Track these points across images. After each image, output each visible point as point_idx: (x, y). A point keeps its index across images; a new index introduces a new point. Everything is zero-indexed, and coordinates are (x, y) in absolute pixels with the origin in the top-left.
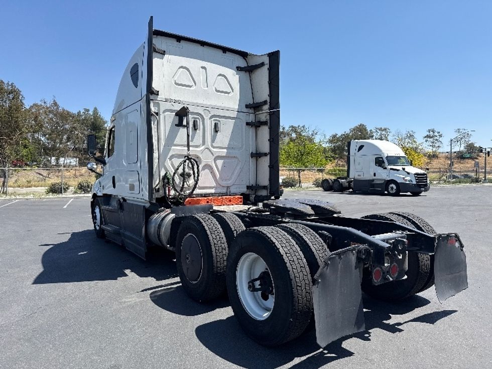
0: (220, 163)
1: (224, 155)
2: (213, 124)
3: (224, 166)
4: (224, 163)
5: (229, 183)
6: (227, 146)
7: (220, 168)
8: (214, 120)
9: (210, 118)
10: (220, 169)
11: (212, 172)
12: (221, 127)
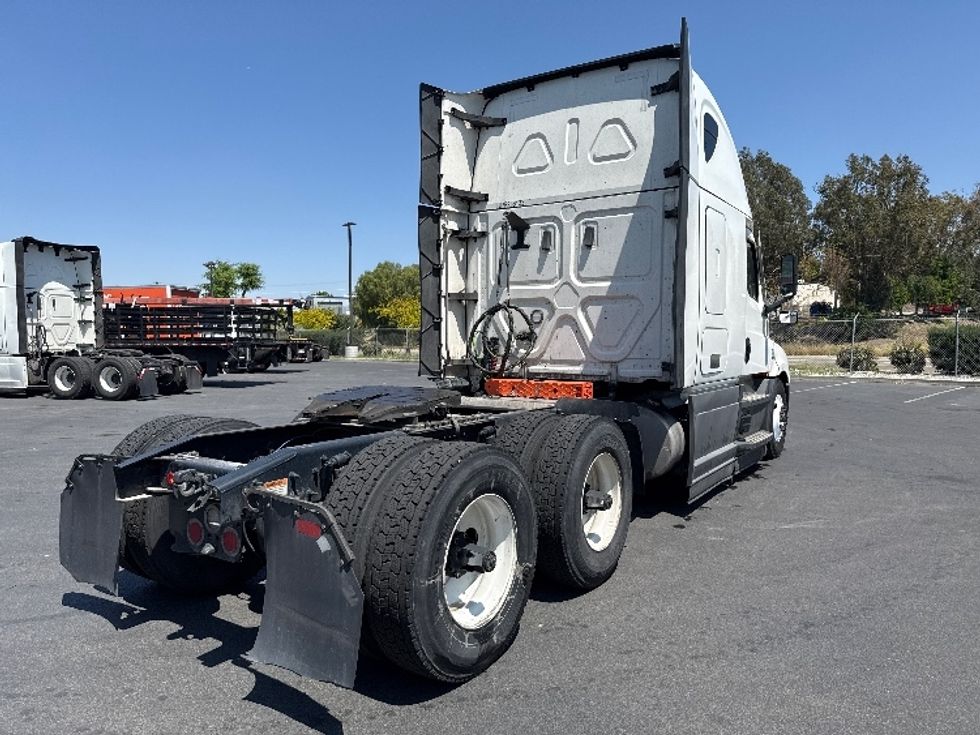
0: (595, 311)
1: (604, 294)
2: (583, 232)
3: (603, 318)
4: (604, 311)
5: (615, 354)
6: (612, 275)
7: (595, 322)
8: (585, 223)
9: (576, 221)
10: (595, 325)
11: (578, 331)
12: (601, 235)
